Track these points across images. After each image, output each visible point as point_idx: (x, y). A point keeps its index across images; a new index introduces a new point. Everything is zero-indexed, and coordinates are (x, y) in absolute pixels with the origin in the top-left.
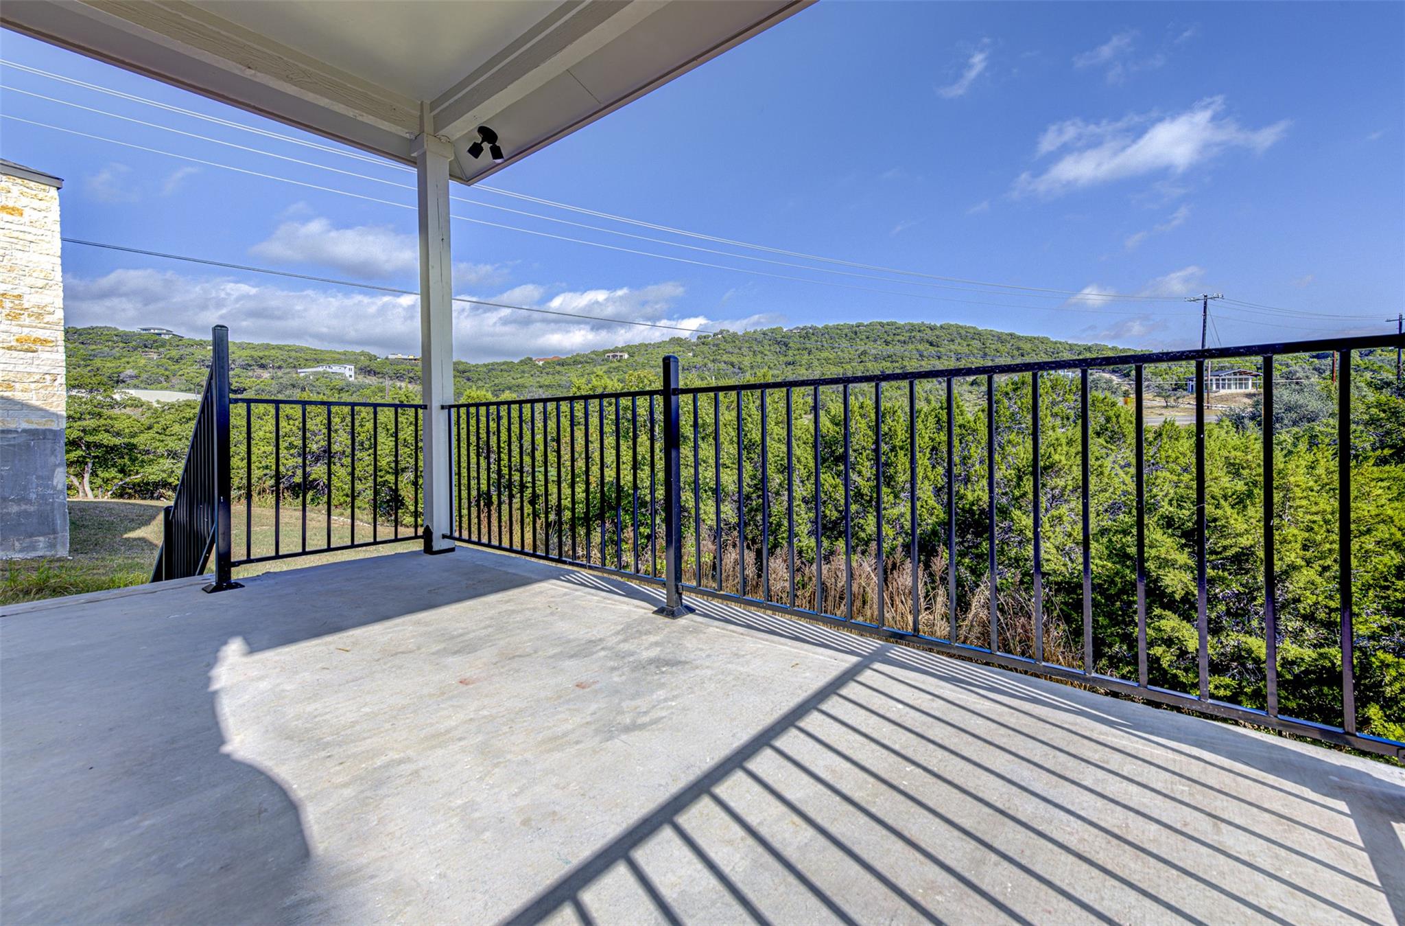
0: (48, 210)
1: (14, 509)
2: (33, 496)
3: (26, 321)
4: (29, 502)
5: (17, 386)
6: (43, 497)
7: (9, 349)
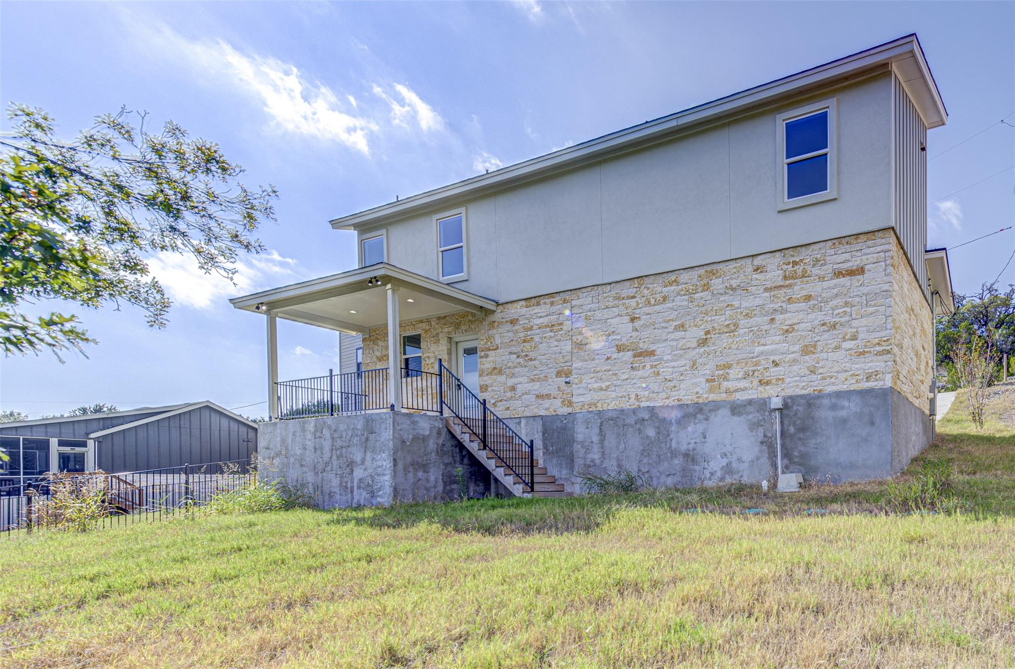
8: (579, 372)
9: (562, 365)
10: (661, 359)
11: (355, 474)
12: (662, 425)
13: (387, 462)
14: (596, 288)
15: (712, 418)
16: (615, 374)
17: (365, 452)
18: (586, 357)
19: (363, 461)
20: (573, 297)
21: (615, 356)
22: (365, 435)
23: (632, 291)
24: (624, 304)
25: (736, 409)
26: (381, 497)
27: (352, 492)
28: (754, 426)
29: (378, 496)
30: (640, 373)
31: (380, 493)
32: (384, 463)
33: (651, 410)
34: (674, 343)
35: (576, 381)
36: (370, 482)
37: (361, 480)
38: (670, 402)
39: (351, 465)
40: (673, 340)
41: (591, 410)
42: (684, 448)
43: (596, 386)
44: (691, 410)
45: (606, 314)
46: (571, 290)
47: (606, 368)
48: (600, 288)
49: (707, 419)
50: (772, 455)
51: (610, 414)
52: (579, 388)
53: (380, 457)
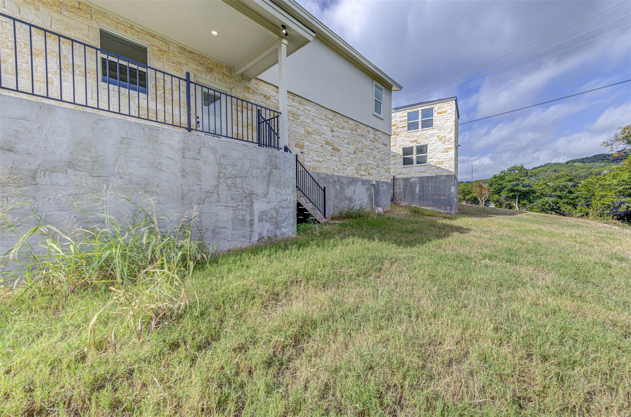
0: (453, 108)
1: (443, 198)
2: (447, 194)
3: (446, 143)
4: (446, 196)
5: (444, 163)
6: (449, 195)
7: (443, 152)
8: (309, 148)
9: (299, 141)
10: (342, 155)
11: (255, 206)
12: (342, 184)
13: (292, 196)
14: (317, 105)
15: (357, 185)
16: (325, 155)
17: (268, 185)
18: (312, 141)
19: (266, 195)
20: (305, 103)
21: (325, 146)
22: (268, 168)
23: (332, 117)
24: (329, 121)
25: (364, 182)
26: (285, 227)
27: (251, 225)
28: (368, 190)
29: (282, 227)
30: (334, 158)
31: (284, 225)
32: (289, 197)
33: (338, 177)
34: (346, 149)
35: (307, 153)
36: (274, 215)
37: (263, 213)
38: (345, 175)
39: (251, 196)
40: (346, 147)
41: (313, 171)
42: (349, 196)
43: (317, 159)
44: (351, 180)
45: (321, 122)
46: (305, 99)
47: (321, 151)
48: (319, 107)
49: (355, 185)
50: (372, 201)
51: (323, 176)
52: (308, 157)
53: (284, 191)
